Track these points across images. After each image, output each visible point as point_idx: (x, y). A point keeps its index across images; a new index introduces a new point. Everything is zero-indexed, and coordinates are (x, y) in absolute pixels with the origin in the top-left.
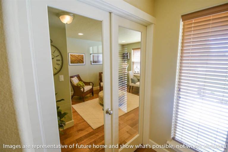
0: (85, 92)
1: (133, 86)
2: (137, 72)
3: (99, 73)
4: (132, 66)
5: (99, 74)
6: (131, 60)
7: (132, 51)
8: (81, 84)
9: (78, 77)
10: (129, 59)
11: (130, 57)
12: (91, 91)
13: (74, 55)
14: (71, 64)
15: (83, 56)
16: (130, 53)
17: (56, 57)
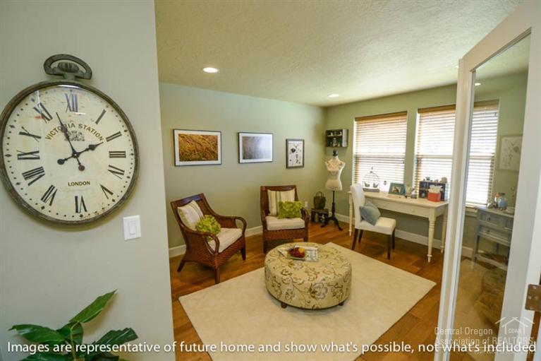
0: (221, 250)
1: (362, 231)
2: (371, 187)
3: (262, 187)
4: (354, 166)
5: (262, 191)
6: (352, 151)
7: (355, 123)
8: (209, 224)
9: (201, 200)
10: (346, 148)
11: (347, 141)
12: (240, 247)
13: (191, 137)
14: (182, 163)
15: (215, 138)
16: (348, 131)
17: (109, 139)
